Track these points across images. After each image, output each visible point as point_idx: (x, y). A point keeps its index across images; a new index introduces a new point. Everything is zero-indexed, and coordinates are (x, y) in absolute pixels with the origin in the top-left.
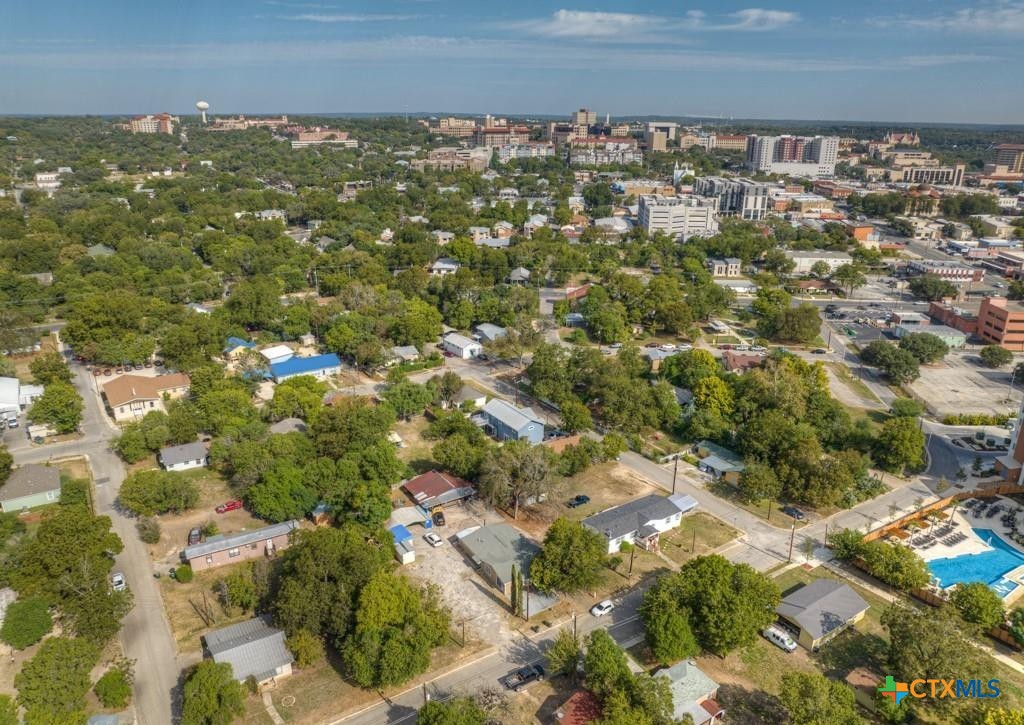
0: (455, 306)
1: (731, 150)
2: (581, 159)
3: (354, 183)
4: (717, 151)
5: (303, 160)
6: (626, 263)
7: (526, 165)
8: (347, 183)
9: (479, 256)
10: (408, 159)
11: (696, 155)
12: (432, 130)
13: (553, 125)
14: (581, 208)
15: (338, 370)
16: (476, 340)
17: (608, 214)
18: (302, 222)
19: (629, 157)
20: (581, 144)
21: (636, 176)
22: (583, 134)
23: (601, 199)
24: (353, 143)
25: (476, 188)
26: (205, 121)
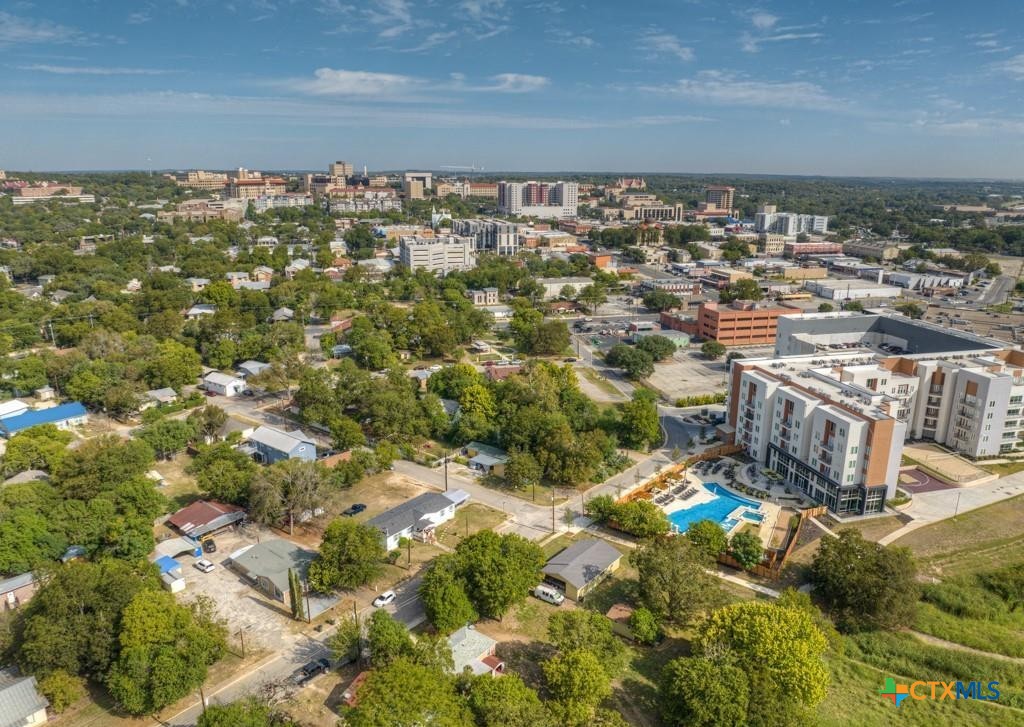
0: (214, 345)
1: (485, 197)
2: (341, 208)
3: (92, 237)
4: (472, 198)
5: (28, 216)
6: (391, 298)
7: (284, 214)
8: (84, 238)
9: (238, 298)
10: (154, 212)
11: (451, 201)
12: (179, 183)
13: (310, 176)
14: (344, 252)
15: (85, 419)
16: (240, 377)
17: (370, 256)
18: (32, 278)
19: (388, 204)
20: (339, 194)
21: (397, 221)
22: (342, 184)
23: (362, 242)
24: (90, 199)
25: (232, 236)
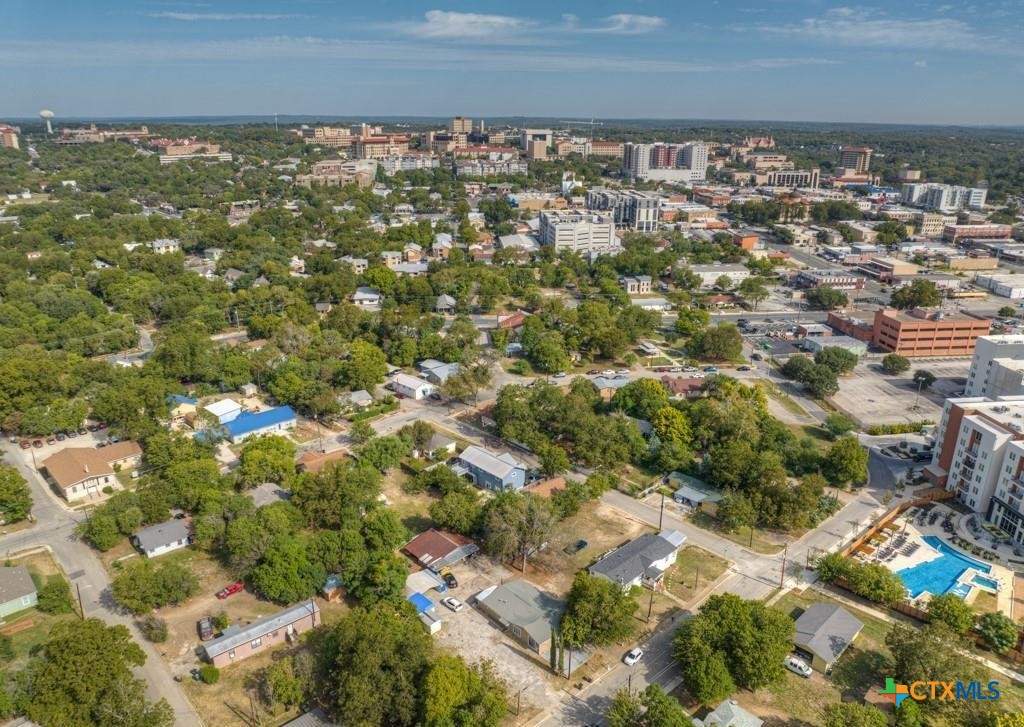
0: (397, 343)
1: (607, 156)
2: (468, 170)
3: (241, 203)
4: (594, 158)
5: (175, 177)
6: (542, 284)
7: (414, 177)
8: (234, 203)
10: (293, 174)
11: (575, 163)
12: (308, 141)
13: (432, 134)
14: (482, 225)
15: (294, 423)
16: (423, 378)
17: (511, 231)
18: (199, 250)
19: (515, 167)
20: (463, 154)
21: (524, 187)
22: (463, 143)
23: (501, 215)
24: (227, 157)
25: (373, 206)
26: (50, 131)
